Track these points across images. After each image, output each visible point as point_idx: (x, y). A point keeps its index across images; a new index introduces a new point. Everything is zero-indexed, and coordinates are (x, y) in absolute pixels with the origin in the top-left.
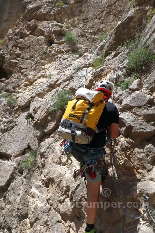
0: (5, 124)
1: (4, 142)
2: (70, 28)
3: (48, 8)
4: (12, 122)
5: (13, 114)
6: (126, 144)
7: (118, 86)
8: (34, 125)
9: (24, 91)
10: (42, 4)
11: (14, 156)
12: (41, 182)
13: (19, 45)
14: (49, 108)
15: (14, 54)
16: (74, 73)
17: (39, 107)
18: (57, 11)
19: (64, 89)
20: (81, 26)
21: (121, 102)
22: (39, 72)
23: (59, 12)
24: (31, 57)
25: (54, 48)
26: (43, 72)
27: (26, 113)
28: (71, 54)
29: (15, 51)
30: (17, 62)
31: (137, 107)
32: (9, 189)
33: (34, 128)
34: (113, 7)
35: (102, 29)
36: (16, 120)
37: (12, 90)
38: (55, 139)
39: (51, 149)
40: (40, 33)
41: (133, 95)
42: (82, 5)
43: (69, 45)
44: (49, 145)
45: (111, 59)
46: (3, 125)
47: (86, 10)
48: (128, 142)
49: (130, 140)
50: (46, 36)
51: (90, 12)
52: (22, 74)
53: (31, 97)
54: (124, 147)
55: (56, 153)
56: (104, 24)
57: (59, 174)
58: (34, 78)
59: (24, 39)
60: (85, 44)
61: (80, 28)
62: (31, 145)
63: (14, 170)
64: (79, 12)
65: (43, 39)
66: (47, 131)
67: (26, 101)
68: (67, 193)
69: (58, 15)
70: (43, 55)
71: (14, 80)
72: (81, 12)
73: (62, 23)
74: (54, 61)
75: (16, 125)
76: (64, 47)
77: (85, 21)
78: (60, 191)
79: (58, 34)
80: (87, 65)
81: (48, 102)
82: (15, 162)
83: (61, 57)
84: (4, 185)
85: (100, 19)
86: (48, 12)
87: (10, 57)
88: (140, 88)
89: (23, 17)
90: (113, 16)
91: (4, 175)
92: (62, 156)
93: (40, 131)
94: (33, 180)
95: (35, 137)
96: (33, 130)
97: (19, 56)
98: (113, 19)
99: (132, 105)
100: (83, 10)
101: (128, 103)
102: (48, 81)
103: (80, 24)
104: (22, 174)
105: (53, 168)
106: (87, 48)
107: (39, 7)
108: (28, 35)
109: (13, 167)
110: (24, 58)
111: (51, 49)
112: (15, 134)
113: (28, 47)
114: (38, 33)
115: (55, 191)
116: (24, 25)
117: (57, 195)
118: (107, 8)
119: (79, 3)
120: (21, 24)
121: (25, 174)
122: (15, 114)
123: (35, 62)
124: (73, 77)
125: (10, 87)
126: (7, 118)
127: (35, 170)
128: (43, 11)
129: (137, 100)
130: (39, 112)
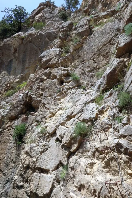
0: (42, 147)
1: (43, 160)
2: (73, 69)
3: (57, 59)
4: (46, 145)
5: (46, 139)
6: (126, 159)
7: (115, 120)
8: (62, 147)
9: (50, 122)
10: (52, 57)
11: (51, 170)
12: (75, 188)
13: (41, 87)
14: (71, 135)
15: (38, 94)
16: (84, 107)
17: (64, 134)
18: (63, 60)
19: (79, 119)
20: (81, 66)
21: (119, 131)
22: (58, 106)
23: (64, 60)
24: (50, 95)
25: (65, 87)
26: (61, 106)
27: (55, 138)
28: (77, 89)
29: (38, 92)
30: (41, 99)
31: (128, 135)
32: (52, 195)
33: (62, 149)
34: (101, 51)
35: (96, 67)
36: (48, 144)
37: (40, 120)
38: (79, 156)
39: (78, 163)
40: (54, 77)
41: (125, 127)
42: (79, 51)
43: (75, 82)
44: (76, 161)
45: (107, 98)
46: (40, 148)
47: (83, 54)
48: (127, 158)
49: (128, 156)
50: (58, 79)
51: (85, 56)
52: (46, 108)
53: (56, 126)
54: (125, 161)
55: (82, 166)
56: (97, 63)
57: (87, 181)
58: (55, 111)
59: (43, 83)
60: (86, 79)
61: (80, 68)
62: (62, 161)
63: (54, 181)
64: (78, 57)
65: (57, 81)
66: (72, 151)
67: (53, 129)
68: (95, 194)
69: (64, 62)
70: (58, 92)
71: (40, 113)
72: (79, 56)
73: (67, 67)
74: (66, 96)
75: (49, 147)
76: (72, 84)
77: (83, 62)
78: (90, 193)
79: (66, 76)
80: (91, 100)
81: (70, 130)
82: (53, 174)
83: (70, 93)
84: (49, 192)
85: (93, 60)
86: (57, 62)
87: (36, 96)
88: (129, 122)
89: (40, 66)
90: (102, 56)
91: (47, 185)
92: (86, 168)
93: (67, 151)
94: (69, 187)
95: (64, 155)
96: (62, 150)
97: (41, 95)
98: (102, 59)
99: (125, 134)
100: (80, 55)
101: (123, 133)
102: (65, 113)
103: (80, 65)
104: (59, 183)
105: (82, 177)
106: (88, 83)
107: (51, 59)
108: (46, 80)
109: (52, 179)
110: (45, 96)
111: (63, 88)
112: (49, 154)
113: (47, 88)
114: (53, 77)
115: (86, 193)
116: (41, 72)
117: (88, 196)
118: (97, 52)
119: (77, 51)
120: (39, 71)
121: (62, 183)
122: (47, 139)
123: (54, 98)
124: (83, 110)
125: (38, 118)
126: (42, 143)
127: (69, 179)
128: (54, 61)
129: (128, 131)
130: (65, 137)
